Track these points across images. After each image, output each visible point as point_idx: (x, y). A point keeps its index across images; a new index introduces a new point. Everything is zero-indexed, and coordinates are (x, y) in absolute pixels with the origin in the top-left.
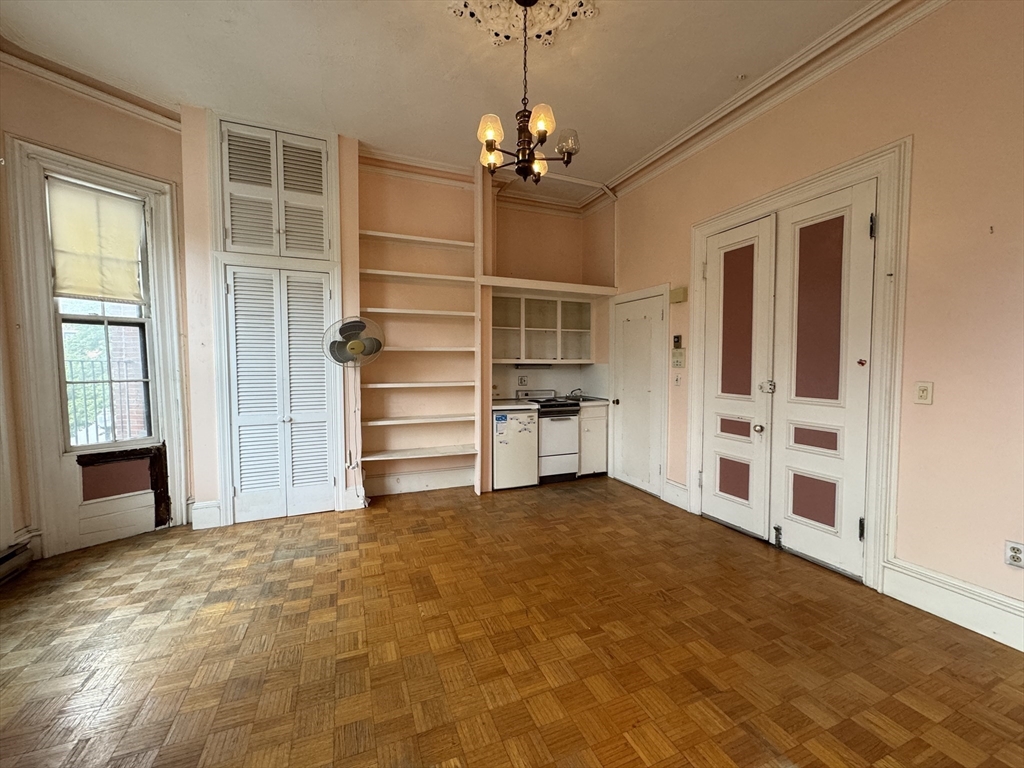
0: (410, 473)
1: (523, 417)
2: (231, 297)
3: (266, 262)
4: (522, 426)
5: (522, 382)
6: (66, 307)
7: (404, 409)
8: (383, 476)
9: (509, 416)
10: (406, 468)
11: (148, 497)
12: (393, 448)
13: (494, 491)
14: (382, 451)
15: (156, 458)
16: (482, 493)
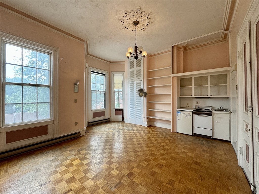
0: (160, 123)
1: (186, 113)
2: (129, 87)
3: (133, 80)
4: (186, 116)
5: (198, 103)
6: (116, 91)
7: (158, 107)
8: (154, 122)
9: (181, 112)
10: (159, 121)
11: (121, 116)
12: (156, 116)
13: (177, 133)
14: (154, 116)
15: (122, 111)
16: (172, 132)
